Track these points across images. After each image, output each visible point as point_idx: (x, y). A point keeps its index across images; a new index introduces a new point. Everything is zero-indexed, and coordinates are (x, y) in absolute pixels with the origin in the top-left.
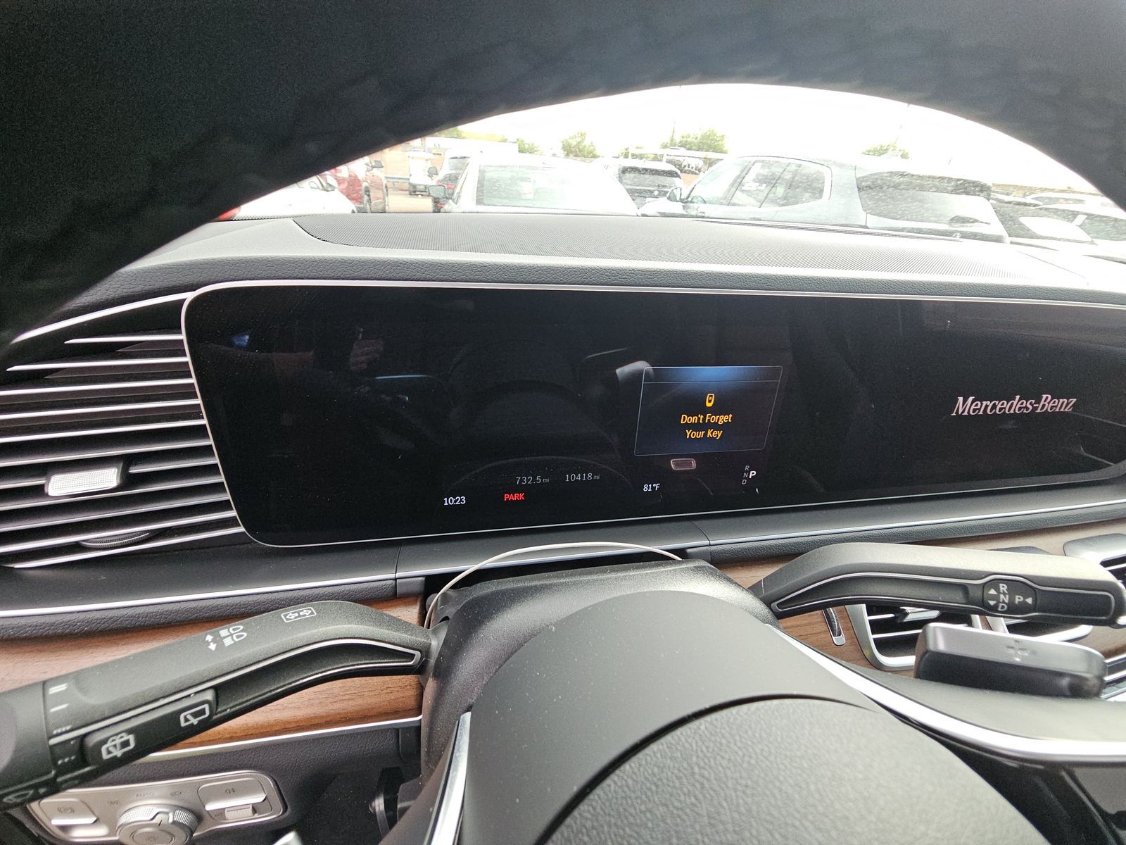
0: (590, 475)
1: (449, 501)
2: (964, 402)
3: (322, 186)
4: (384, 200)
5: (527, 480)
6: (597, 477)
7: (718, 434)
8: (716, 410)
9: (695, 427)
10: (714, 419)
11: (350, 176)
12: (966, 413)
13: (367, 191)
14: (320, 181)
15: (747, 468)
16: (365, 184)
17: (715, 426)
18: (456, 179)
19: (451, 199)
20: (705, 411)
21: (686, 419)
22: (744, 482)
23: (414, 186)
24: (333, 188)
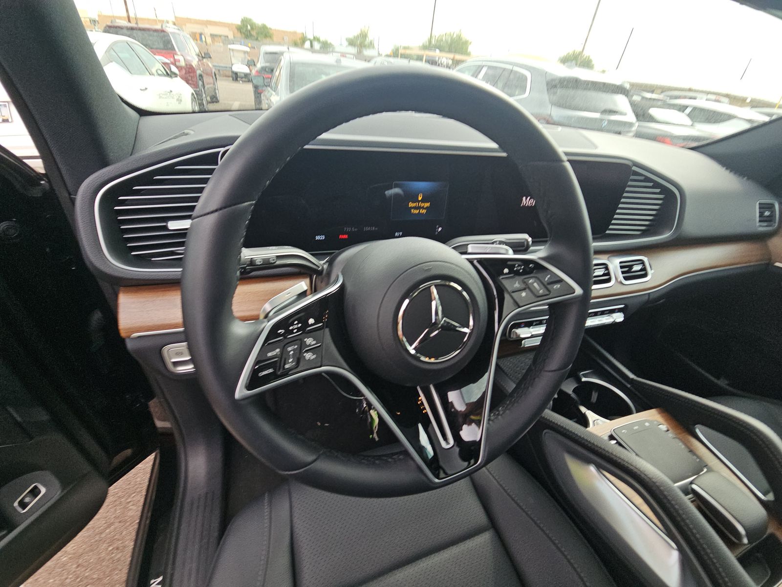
0: (374, 228)
1: (318, 238)
2: (526, 199)
3: (167, 73)
4: (214, 84)
5: (349, 229)
6: (376, 229)
7: (424, 211)
8: (423, 201)
9: (415, 208)
10: (423, 205)
11: (186, 65)
12: (527, 205)
13: (201, 76)
14: (164, 68)
15: (437, 227)
16: (198, 72)
17: (423, 208)
18: (272, 70)
19: (269, 86)
20: (419, 201)
21: (411, 205)
22: (437, 233)
23: (236, 74)
24: (176, 75)
